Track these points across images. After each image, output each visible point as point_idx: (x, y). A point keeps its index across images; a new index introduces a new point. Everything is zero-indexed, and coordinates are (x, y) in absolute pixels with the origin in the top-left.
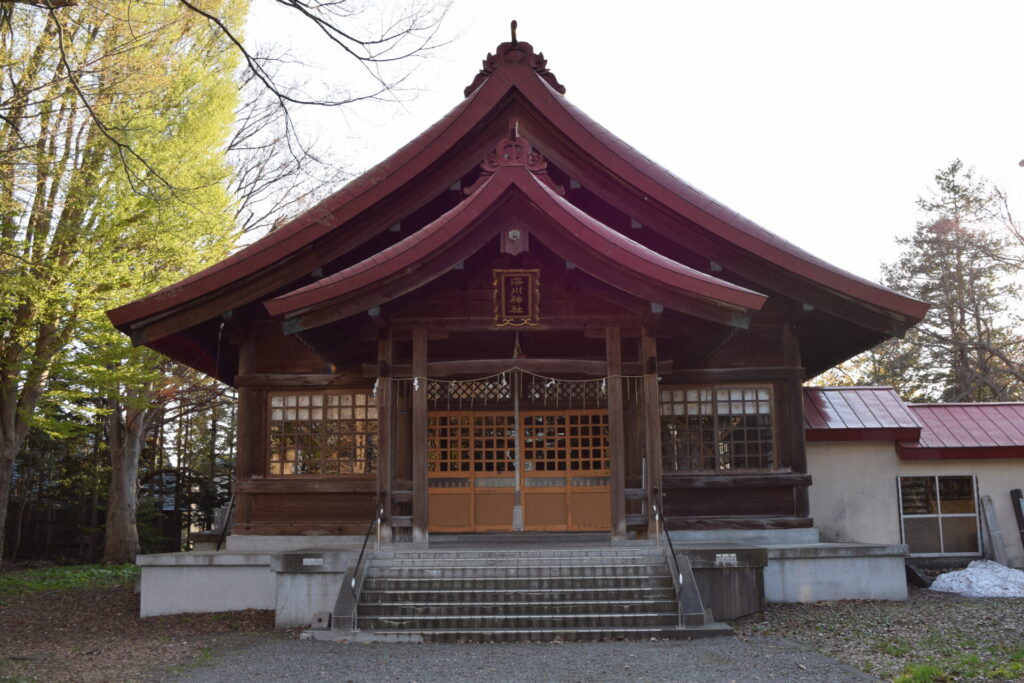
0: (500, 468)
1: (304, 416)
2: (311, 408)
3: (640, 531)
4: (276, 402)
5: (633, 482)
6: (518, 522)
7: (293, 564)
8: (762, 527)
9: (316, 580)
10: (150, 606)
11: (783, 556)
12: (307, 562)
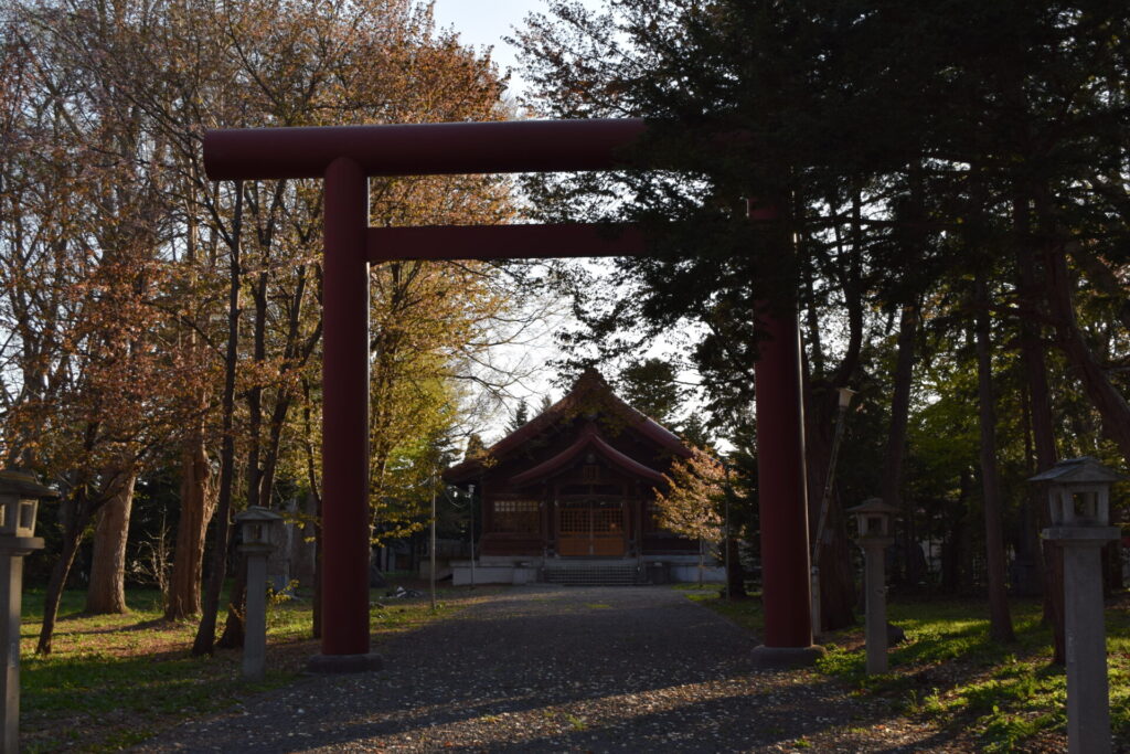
0: (585, 530)
1: (508, 510)
2: (511, 507)
3: (633, 555)
4: (497, 504)
5: (632, 538)
6: (592, 552)
7: (518, 565)
8: (683, 554)
9: (526, 570)
10: (456, 581)
11: (687, 565)
12: (524, 564)
